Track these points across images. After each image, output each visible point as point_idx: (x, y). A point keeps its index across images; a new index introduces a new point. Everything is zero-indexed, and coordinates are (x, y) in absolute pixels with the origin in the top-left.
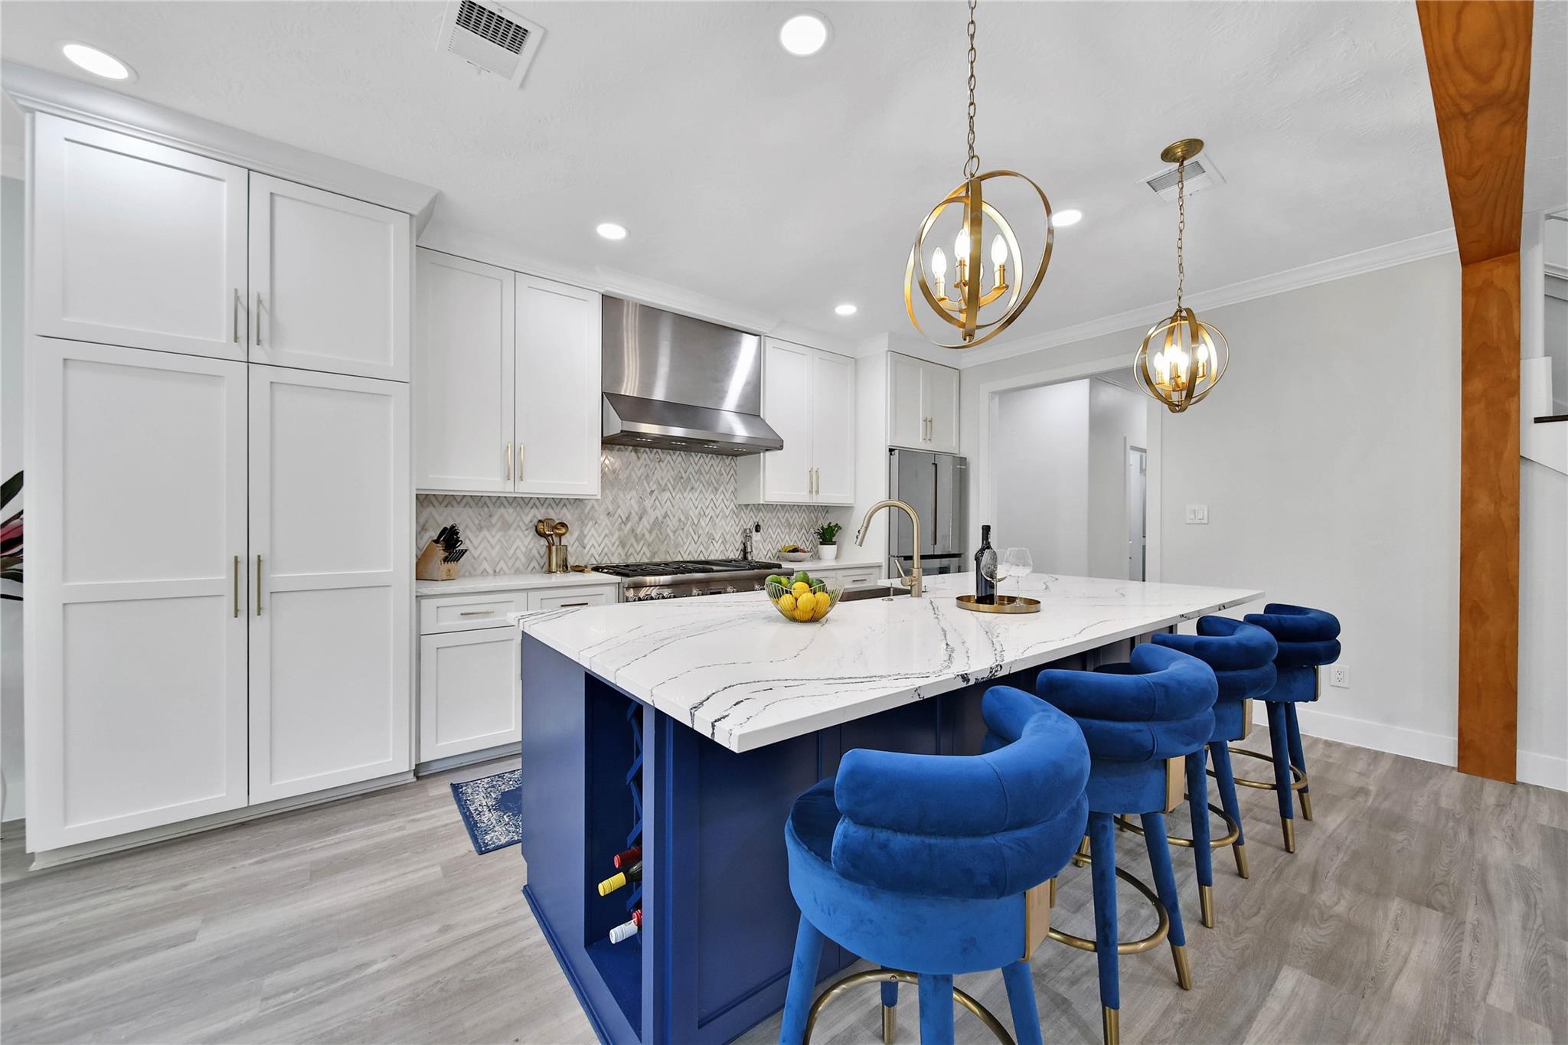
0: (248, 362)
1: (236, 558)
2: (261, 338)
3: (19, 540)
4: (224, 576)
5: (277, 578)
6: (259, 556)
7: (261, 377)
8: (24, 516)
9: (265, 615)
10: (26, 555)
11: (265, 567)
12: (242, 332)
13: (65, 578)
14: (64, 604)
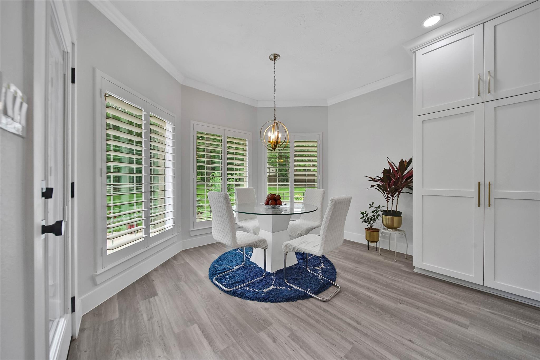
0: (484, 102)
1: (479, 183)
2: (490, 90)
3: (412, 176)
4: (473, 190)
5: (497, 192)
6: (489, 182)
7: (490, 106)
8: (413, 169)
9: (492, 207)
10: (414, 181)
11: (492, 187)
12: (482, 91)
13: (423, 188)
14: (423, 195)
